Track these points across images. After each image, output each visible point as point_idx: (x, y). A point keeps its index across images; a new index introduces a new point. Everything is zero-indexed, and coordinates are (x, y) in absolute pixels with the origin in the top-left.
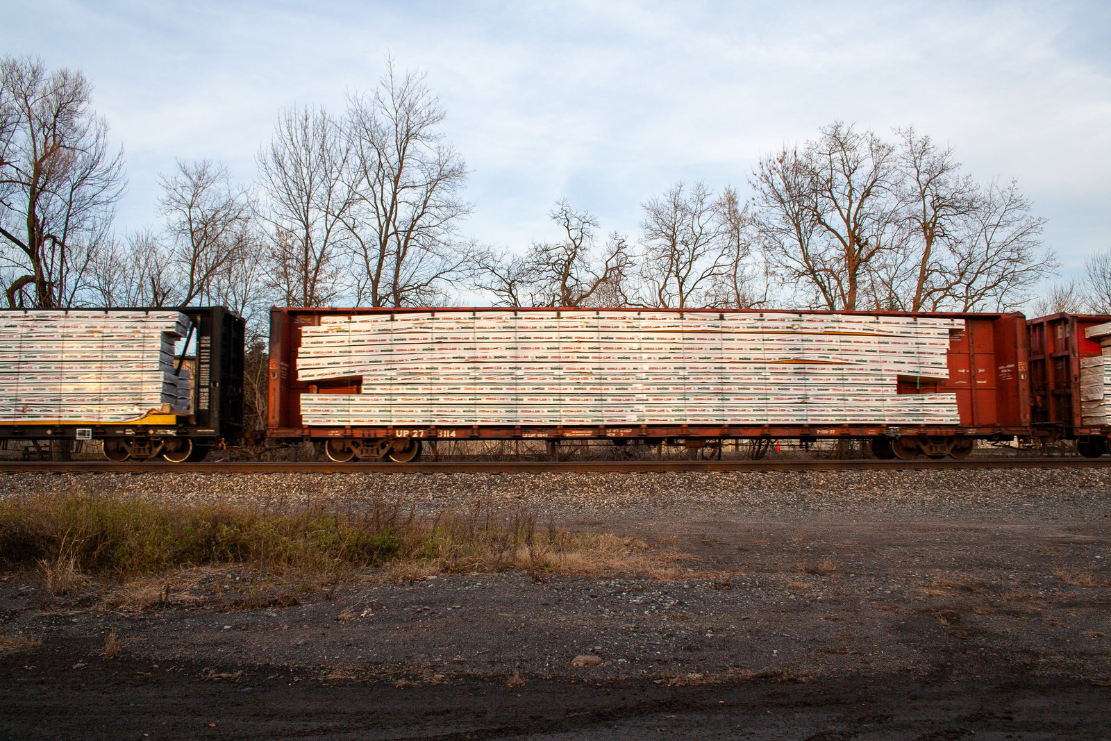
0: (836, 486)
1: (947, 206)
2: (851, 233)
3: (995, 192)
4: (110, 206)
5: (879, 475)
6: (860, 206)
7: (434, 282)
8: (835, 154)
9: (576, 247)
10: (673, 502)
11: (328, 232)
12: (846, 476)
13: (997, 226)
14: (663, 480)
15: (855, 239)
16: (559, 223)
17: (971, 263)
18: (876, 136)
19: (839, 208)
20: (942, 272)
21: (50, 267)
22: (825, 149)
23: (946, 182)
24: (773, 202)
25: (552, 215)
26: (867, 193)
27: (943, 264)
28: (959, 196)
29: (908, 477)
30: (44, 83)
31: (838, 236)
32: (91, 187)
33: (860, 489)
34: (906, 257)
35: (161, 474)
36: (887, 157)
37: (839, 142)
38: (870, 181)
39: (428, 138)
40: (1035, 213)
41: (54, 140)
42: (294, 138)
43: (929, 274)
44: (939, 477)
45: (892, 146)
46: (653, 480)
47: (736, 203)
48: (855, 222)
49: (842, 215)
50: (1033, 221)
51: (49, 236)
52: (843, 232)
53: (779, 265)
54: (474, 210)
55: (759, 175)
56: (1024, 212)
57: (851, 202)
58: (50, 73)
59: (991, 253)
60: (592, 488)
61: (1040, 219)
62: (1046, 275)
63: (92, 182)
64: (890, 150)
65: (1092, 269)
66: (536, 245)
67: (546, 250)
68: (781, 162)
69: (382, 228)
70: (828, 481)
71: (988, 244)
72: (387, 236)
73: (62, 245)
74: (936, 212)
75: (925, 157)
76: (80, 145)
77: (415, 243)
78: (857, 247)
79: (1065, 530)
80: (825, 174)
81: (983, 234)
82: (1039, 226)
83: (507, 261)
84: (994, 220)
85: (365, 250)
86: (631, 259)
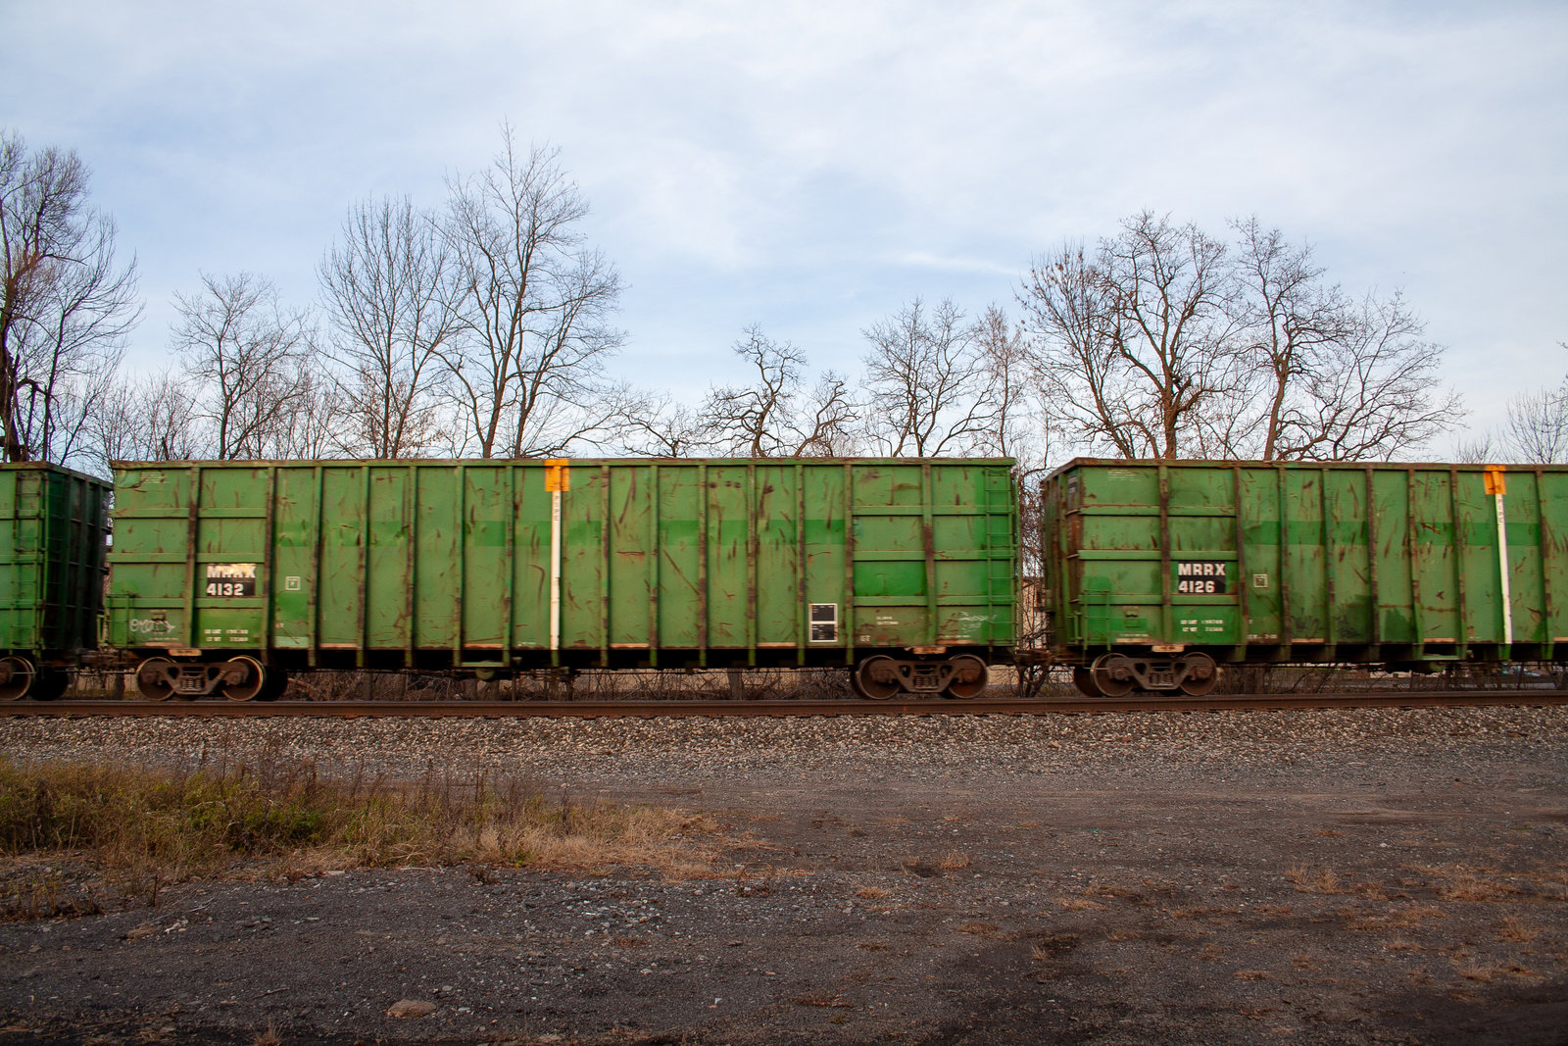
0: (1085, 736)
1: (1304, 329)
2: (1167, 369)
3: (1372, 308)
4: (118, 340)
5: (1153, 720)
6: (1179, 331)
7: (573, 444)
8: (1142, 257)
9: (773, 393)
10: (831, 760)
11: (417, 373)
12: (1104, 721)
13: (1376, 356)
14: (831, 729)
15: (1172, 377)
16: (747, 359)
17: (1341, 411)
18: (1200, 228)
19: (1148, 333)
20: (1302, 424)
21: (26, 426)
22: (1127, 248)
23: (1307, 295)
24: (1052, 327)
25: (737, 348)
26: (1190, 311)
27: (1304, 412)
28: (1325, 316)
29: (1196, 722)
30: (22, 168)
31: (1149, 373)
32: (89, 312)
33: (1120, 740)
34: (1245, 405)
35: (109, 718)
36: (1217, 260)
37: (1149, 239)
38: (1192, 294)
39: (563, 240)
40: (1428, 338)
41: (37, 248)
42: (369, 242)
43: (1282, 428)
44: (1243, 722)
45: (1221, 244)
46: (815, 728)
47: (1004, 329)
48: (1173, 354)
49: (1153, 343)
50: (1425, 349)
51: (26, 381)
52: (1156, 367)
53: (1062, 415)
54: (624, 342)
55: (1031, 288)
56: (1415, 338)
57: (1167, 325)
58: (31, 155)
59: (1367, 396)
60: (724, 739)
61: (1434, 347)
62: (1449, 426)
63: (92, 305)
64: (1221, 250)
65: (1516, 418)
66: (717, 390)
67: (729, 398)
68: (1061, 268)
69: (496, 368)
70: (1075, 728)
71: (1364, 383)
72: (504, 380)
73: (48, 395)
74: (1291, 339)
75: (1273, 260)
76: (74, 254)
77: (547, 389)
78: (1175, 389)
79: (1379, 802)
80: (1127, 285)
81: (1357, 368)
82: (1435, 357)
83: (669, 413)
84: (1372, 348)
85: (474, 400)
86: (853, 410)
